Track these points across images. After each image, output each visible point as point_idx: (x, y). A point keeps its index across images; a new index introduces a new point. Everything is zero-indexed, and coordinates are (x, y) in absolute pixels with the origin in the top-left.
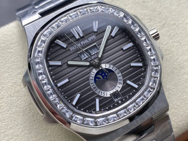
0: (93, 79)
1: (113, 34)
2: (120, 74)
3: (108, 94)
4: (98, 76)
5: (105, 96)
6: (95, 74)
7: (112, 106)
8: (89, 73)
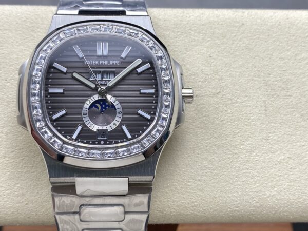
0: (90, 104)
1: (139, 70)
2: (121, 115)
3: (95, 128)
4: (98, 105)
5: (91, 128)
6: (94, 100)
7: (91, 142)
8: (90, 96)
